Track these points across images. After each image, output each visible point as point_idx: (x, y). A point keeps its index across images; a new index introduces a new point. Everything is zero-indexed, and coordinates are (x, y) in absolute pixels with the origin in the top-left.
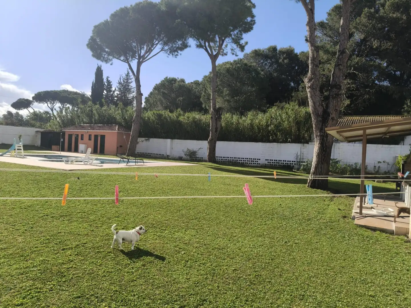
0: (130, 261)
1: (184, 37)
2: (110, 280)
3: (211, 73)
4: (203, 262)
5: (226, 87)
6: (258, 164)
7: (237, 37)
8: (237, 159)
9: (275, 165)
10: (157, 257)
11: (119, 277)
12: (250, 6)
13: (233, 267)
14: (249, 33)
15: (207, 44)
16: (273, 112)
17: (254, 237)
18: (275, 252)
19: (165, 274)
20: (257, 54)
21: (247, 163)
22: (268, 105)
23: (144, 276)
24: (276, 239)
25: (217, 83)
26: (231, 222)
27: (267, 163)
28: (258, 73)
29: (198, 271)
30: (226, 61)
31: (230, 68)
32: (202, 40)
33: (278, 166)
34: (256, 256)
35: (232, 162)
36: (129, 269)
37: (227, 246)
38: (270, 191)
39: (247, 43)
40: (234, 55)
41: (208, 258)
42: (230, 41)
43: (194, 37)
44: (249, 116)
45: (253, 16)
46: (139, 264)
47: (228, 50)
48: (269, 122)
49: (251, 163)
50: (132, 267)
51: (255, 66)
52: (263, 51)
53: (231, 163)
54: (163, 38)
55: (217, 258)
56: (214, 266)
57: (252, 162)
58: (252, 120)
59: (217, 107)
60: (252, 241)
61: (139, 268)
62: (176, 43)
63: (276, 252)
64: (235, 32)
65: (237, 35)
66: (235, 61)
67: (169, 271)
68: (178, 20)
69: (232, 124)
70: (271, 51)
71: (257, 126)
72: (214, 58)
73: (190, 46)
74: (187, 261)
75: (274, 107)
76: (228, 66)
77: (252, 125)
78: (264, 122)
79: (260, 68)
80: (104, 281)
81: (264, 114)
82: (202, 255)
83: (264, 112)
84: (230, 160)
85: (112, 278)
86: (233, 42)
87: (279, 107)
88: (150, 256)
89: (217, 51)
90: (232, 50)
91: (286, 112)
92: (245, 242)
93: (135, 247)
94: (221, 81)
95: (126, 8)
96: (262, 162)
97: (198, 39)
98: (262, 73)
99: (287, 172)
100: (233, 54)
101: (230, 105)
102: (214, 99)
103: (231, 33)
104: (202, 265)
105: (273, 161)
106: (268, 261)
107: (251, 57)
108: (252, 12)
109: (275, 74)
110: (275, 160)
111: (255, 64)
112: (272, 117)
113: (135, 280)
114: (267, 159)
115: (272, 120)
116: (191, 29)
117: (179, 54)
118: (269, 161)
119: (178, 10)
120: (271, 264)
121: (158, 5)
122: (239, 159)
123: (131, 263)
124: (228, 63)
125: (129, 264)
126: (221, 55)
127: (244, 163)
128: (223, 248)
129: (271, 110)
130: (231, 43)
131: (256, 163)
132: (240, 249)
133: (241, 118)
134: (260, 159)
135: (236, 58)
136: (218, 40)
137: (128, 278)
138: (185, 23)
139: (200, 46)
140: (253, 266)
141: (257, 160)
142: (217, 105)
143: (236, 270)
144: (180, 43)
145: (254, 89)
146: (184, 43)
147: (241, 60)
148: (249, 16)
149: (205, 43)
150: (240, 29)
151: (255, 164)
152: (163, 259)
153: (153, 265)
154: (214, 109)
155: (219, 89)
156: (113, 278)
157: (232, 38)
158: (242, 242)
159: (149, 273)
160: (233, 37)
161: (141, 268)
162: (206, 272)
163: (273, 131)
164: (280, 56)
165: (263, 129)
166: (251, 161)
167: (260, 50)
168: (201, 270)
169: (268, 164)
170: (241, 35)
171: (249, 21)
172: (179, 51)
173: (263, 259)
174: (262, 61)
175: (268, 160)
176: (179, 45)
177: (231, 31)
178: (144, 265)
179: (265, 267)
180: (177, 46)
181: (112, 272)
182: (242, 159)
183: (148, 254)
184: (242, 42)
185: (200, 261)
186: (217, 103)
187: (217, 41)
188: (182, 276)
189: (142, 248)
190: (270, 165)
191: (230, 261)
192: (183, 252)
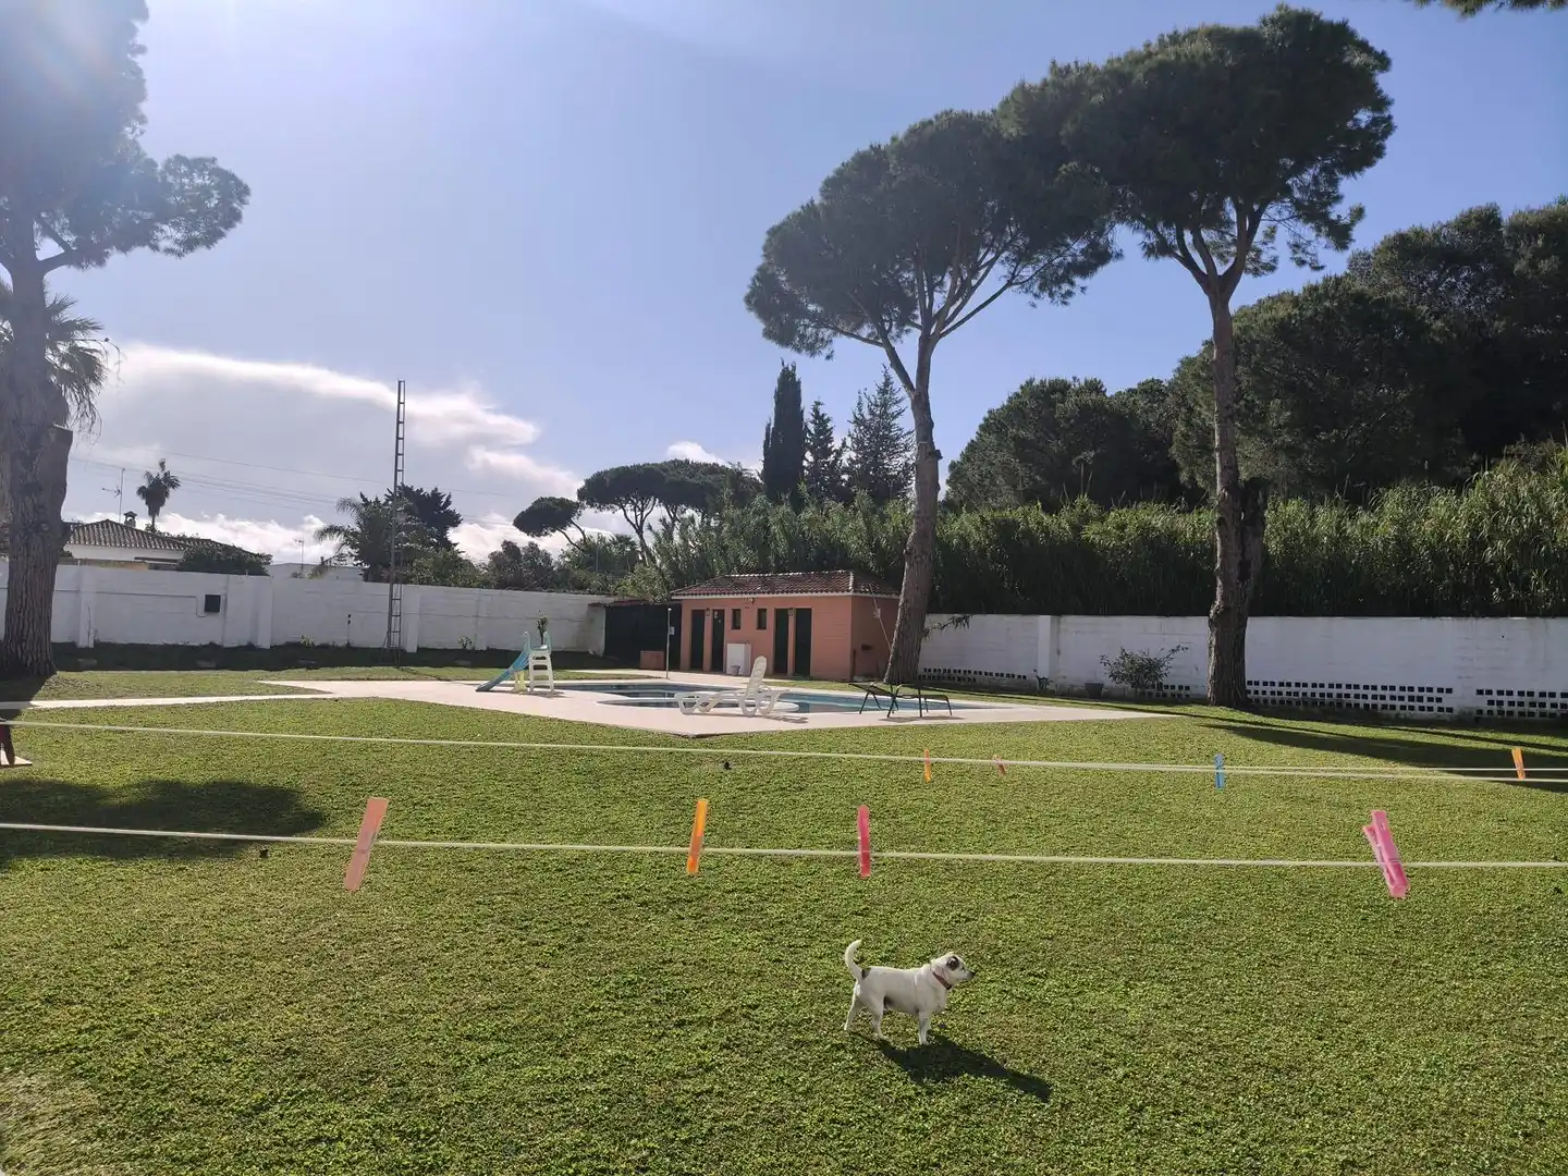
0: (915, 1089)
1: (1096, 222)
2: (845, 1154)
3: (1208, 344)
4: (1208, 1118)
5: (1277, 396)
6: (1441, 709)
7: (1320, 195)
8: (1344, 691)
9: (1521, 714)
10: (1017, 1080)
11: (875, 1147)
12: (1367, 65)
13: (1341, 1152)
14: (1368, 172)
15: (1188, 237)
16: (1499, 487)
17: (1435, 1028)
18: (1541, 1103)
19: (1051, 1153)
20: (1408, 250)
21: (1393, 707)
22: (1474, 457)
23: (967, 1151)
24: (1541, 1043)
25: (1239, 383)
26: (1323, 960)
27: (1485, 707)
28: (1415, 327)
29: (1185, 1152)
30: (1274, 293)
31: (1290, 317)
32: (1168, 225)
33: (1537, 716)
34: (1445, 1113)
35: (1322, 703)
36: (912, 1118)
37: (1309, 1060)
38: (1505, 828)
39: (1359, 213)
40: (1307, 268)
41: (1227, 1104)
42: (1286, 214)
43: (1136, 216)
44: (1387, 506)
45: (1380, 103)
46: (946, 1103)
47: (1280, 248)
48: (1486, 529)
49: (1412, 708)
50: (922, 1109)
51: (1405, 300)
52: (1436, 235)
53: (1316, 710)
54: (1014, 237)
55: (1265, 1106)
56: (1255, 1140)
57: (1417, 704)
58: (1402, 524)
59: (1244, 476)
60: (1425, 1045)
61: (949, 1116)
62: (1062, 249)
63: (1548, 1106)
64: (1307, 177)
65: (1312, 188)
66: (1312, 290)
67: (1064, 1142)
68: (1067, 164)
69: (1314, 542)
70: (1474, 233)
71: (1431, 547)
72: (1218, 289)
73: (1119, 255)
74: (1141, 1109)
75: (1503, 462)
76: (1282, 314)
77: (1403, 544)
78: (1460, 529)
79: (1426, 308)
80: (821, 1153)
81: (1459, 494)
82: (1198, 1087)
83: (1460, 485)
84: (1313, 694)
85: (849, 1146)
86: (1299, 217)
87: (1524, 461)
88: (989, 1076)
89: (1232, 260)
90: (1296, 247)
91: (1562, 482)
92: (1393, 1047)
93: (929, 1032)
94: (1256, 371)
95: (876, 149)
96: (1456, 702)
97: (1151, 225)
98: (1439, 324)
100: (1301, 263)
101: (1301, 467)
102: (1228, 447)
103: (1290, 182)
104: (1201, 1130)
105: (1515, 698)
106: (1506, 1141)
107: (1386, 265)
108: (1375, 85)
109: (1499, 325)
110: (1521, 694)
111: (1402, 292)
112: (1494, 506)
113: (935, 1165)
114: (1485, 687)
115: (1496, 520)
116: (1120, 191)
117: (1076, 290)
118: (1495, 697)
119: (1068, 128)
120: (1526, 1158)
121: (990, 119)
122: (1352, 692)
123: (918, 1094)
124: (1280, 298)
125: (910, 1098)
126: (1248, 271)
127: (1375, 706)
128: (1291, 1067)
129: (1490, 476)
130: (1292, 222)
131: (1435, 705)
132: (1369, 1078)
133: (1353, 517)
134: (1449, 691)
135: (1317, 278)
136: (1233, 216)
137: (908, 1152)
138: (1097, 170)
139: (1159, 249)
140: (1435, 1153)
141: (1435, 694)
142: (1241, 469)
143: (1353, 1163)
144: (1078, 246)
145: (1402, 395)
146: (1093, 245)
147: (1338, 281)
148: (1365, 105)
149: (1180, 237)
150: (1329, 162)
151: (1431, 709)
152: (1041, 1090)
153: (1002, 1110)
154: (1232, 484)
155: (1250, 406)
156: (854, 1145)
157: (1291, 201)
158: (1378, 1047)
159: (986, 1142)
160: (1297, 195)
161: (956, 1118)
162: (1223, 1162)
163: (1508, 568)
164: (1517, 246)
165: (1457, 559)
166: (1411, 699)
167: (1419, 233)
168: (1198, 1149)
169: (1490, 712)
170: (1334, 182)
171: (1363, 125)
172: (1078, 280)
173: (1482, 1128)
174: (1433, 276)
175: (1489, 692)
176: (1074, 255)
177: (1289, 176)
178: (966, 1109)
179: (1492, 1164)
180: (1069, 259)
181: (849, 1124)
182: (1365, 692)
183: (981, 1064)
184: (1339, 212)
185: (1193, 1114)
186: (1240, 459)
187: (1229, 223)
188: (1121, 1166)
189: (958, 1041)
190: (1501, 712)
191: (1325, 1123)
192: (1120, 1072)
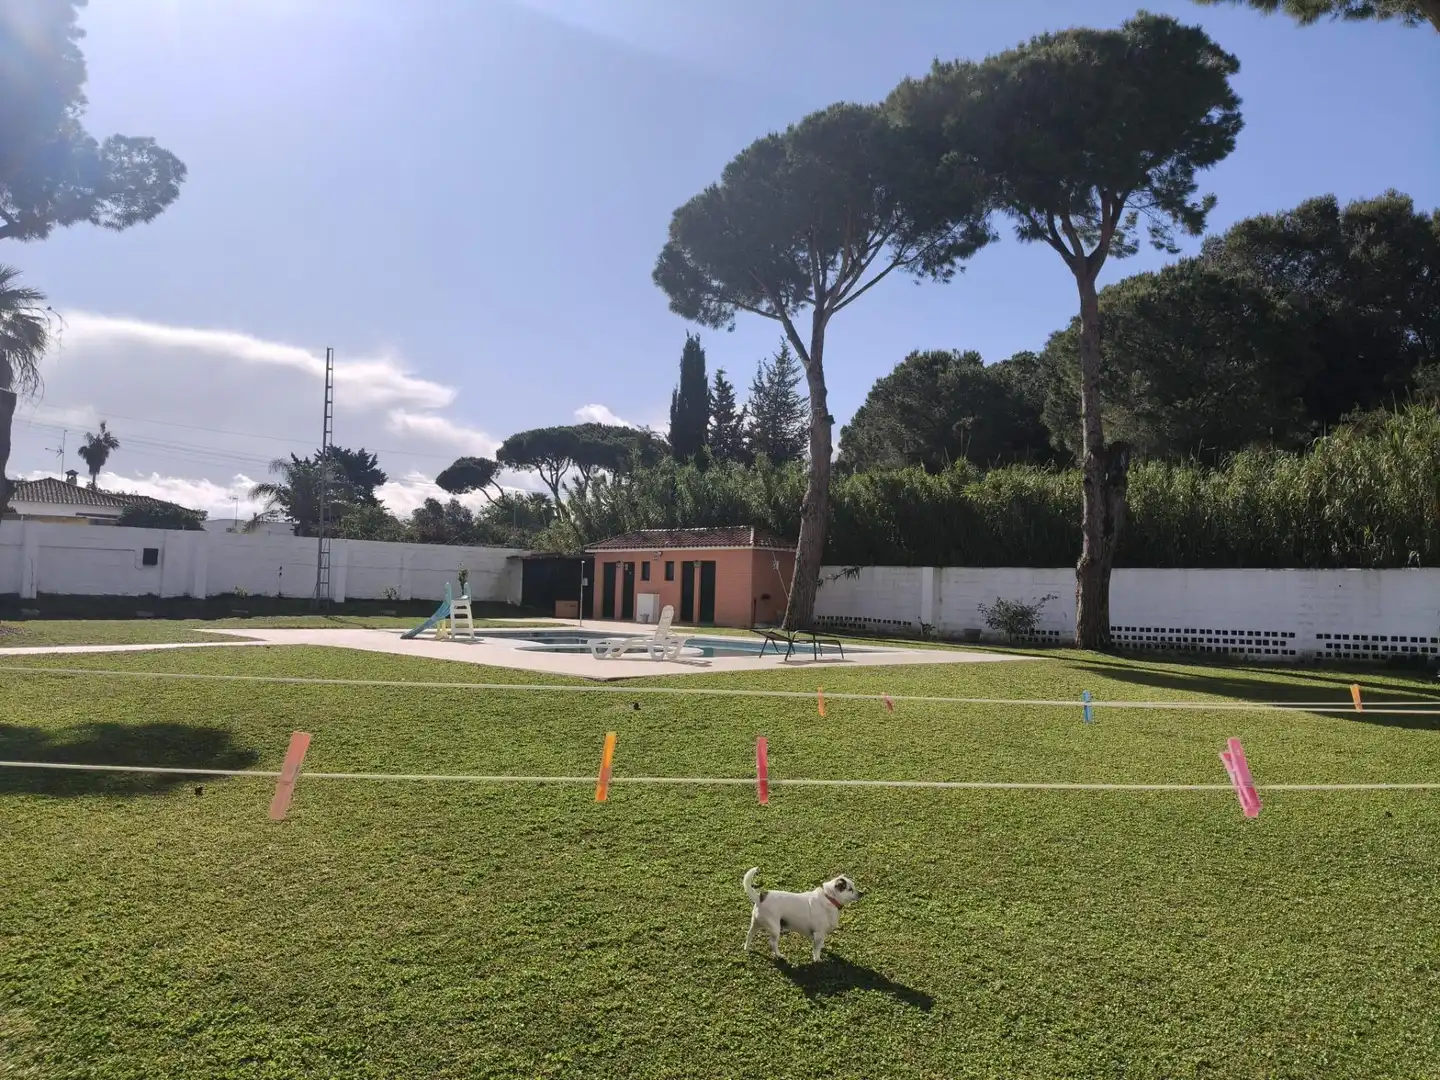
0: (809, 1003)
1: (974, 206)
2: (745, 1064)
3: (1076, 320)
4: (1078, 1025)
5: (1137, 368)
6: (1285, 652)
7: (1174, 183)
8: (1198, 635)
9: (1356, 656)
10: (904, 994)
11: (773, 1056)
12: (1219, 67)
13: (1197, 1054)
14: (1219, 164)
15: (1058, 222)
16: (1336, 451)
17: (1280, 941)
18: (1372, 1005)
19: (935, 1059)
20: (1256, 235)
21: (1242, 650)
22: (1315, 424)
23: (858, 1059)
24: (1373, 952)
25: (1103, 355)
26: (1180, 879)
27: (1324, 650)
28: (1262, 305)
29: (1056, 1057)
30: (1136, 274)
31: (1150, 295)
32: (1040, 211)
33: (1371, 658)
34: (1289, 1017)
35: (1179, 647)
36: (807, 1029)
37: (1168, 970)
38: (1342, 759)
39: (1211, 201)
40: (1164, 250)
41: (1094, 1012)
42: (1146, 201)
43: (1010, 202)
44: (1237, 467)
45: (1231, 102)
46: (840, 1012)
47: (1140, 233)
48: (1324, 488)
49: (1258, 651)
50: (816, 1021)
51: (1252, 280)
52: (1281, 223)
53: (1173, 652)
54: (900, 221)
55: (1129, 1013)
56: (1120, 1045)
57: (1263, 647)
58: (1251, 484)
59: (1108, 440)
60: (1272, 955)
61: (841, 1027)
62: (944, 232)
63: (1379, 1008)
64: (1165, 168)
65: (1169, 178)
66: (1168, 271)
67: (946, 1049)
68: (948, 153)
69: (1173, 500)
70: (1314, 221)
71: (1276, 506)
72: (1085, 269)
73: (995, 238)
74: (1016, 1018)
75: (1340, 428)
76: (1142, 292)
77: (1251, 503)
78: (1302, 489)
79: (1271, 288)
80: (722, 1063)
81: (1300, 456)
82: (1069, 997)
83: (1302, 449)
84: (1170, 639)
85: (749, 1057)
86: (1157, 205)
87: (1359, 428)
88: (878, 989)
89: (1098, 243)
90: (1155, 231)
91: (1392, 446)
92: (1244, 957)
93: (824, 950)
94: (1119, 345)
95: (773, 138)
96: (1300, 645)
97: (1025, 211)
98: (1283, 303)
99: (1413, 684)
100: (1160, 246)
101: (1159, 432)
102: (1094, 414)
103: (1149, 172)
104: (1070, 1036)
105: (1351, 641)
106: (1342, 1040)
107: (1234, 250)
108: (1225, 85)
109: (1337, 304)
110: (1356, 637)
111: (1249, 273)
112: (1332, 468)
113: (828, 1072)
114: (1323, 632)
115: (1333, 481)
116: (997, 179)
117: (956, 270)
118: (1333, 641)
119: (950, 120)
120: (1359, 1055)
121: (878, 111)
122: (1205, 636)
123: (812, 1008)
124: (1140, 279)
125: (805, 1011)
126: (1111, 253)
127: (1226, 649)
128: (1151, 978)
129: (1328, 441)
130: (1152, 209)
131: (1279, 648)
132: (1222, 986)
133: (1204, 477)
134: (1292, 635)
135: (1173, 261)
136: (1099, 203)
137: (804, 1061)
138: (975, 159)
139: (1031, 233)
140: (1281, 1053)
141: (1279, 638)
142: (1105, 433)
143: (1208, 1064)
144: (959, 229)
145: (1250, 366)
146: (972, 228)
147: (1193, 263)
148: (1216, 104)
149: (1051, 222)
150: (1184, 155)
151: (1276, 652)
152: (925, 1002)
153: (890, 1021)
154: (1096, 449)
155: (1114, 376)
156: (753, 1056)
157: (1151, 190)
158: (1230, 959)
159: (875, 1050)
160: (1156, 184)
161: (848, 1029)
162: (1091, 1065)
163: (1344, 523)
164: (1352, 233)
165: (1298, 516)
166: (1258, 642)
167: (1266, 221)
168: (1068, 1053)
169: (1329, 654)
170: (1189, 173)
171: (1215, 121)
172: (958, 260)
173: (1322, 1030)
174: (1278, 260)
175: (1328, 636)
176: (954, 238)
177: (1148, 168)
178: (857, 1020)
179: (1330, 1062)
180: (950, 241)
181: (748, 1035)
182: (1217, 637)
183: (870, 979)
184: (1193, 199)
185: (1063, 1021)
186: (1105, 426)
187: (1095, 209)
188: (998, 1071)
189: (849, 957)
190: (1338, 655)
191: (1183, 1028)
192: (998, 984)
